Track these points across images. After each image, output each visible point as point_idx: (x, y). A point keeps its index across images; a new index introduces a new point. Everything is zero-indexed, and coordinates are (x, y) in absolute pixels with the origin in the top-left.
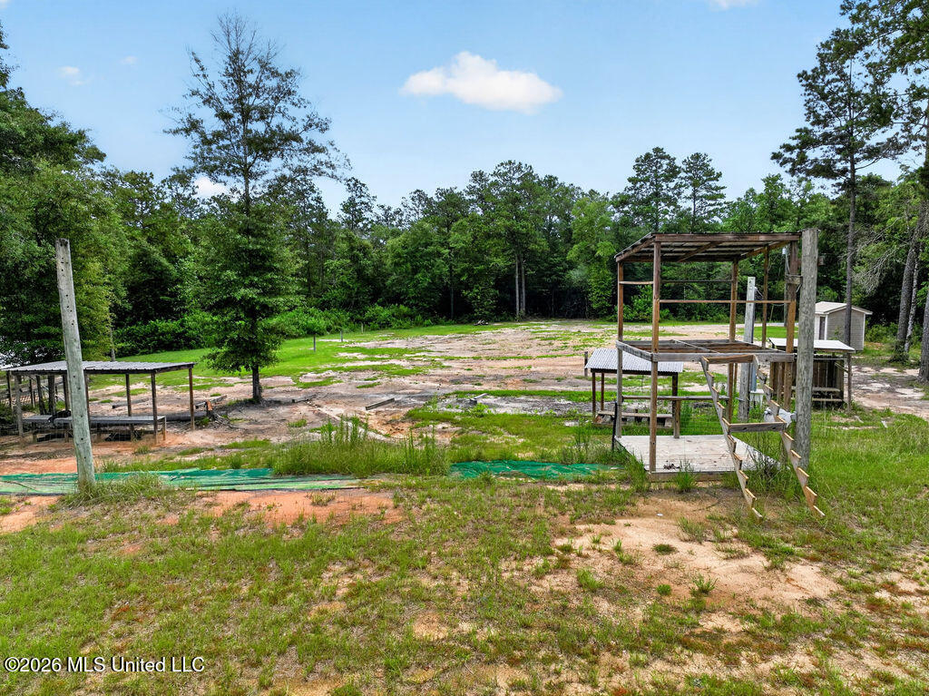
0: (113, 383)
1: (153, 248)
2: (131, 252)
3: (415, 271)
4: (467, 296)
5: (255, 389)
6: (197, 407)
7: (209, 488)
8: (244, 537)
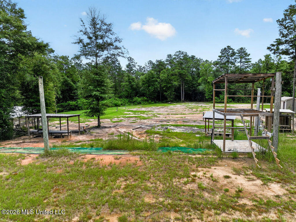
0: (56, 121)
1: (68, 79)
2: (62, 80)
3: (149, 86)
4: (165, 94)
5: (98, 123)
6: (81, 128)
7: (83, 153)
8: (93, 168)
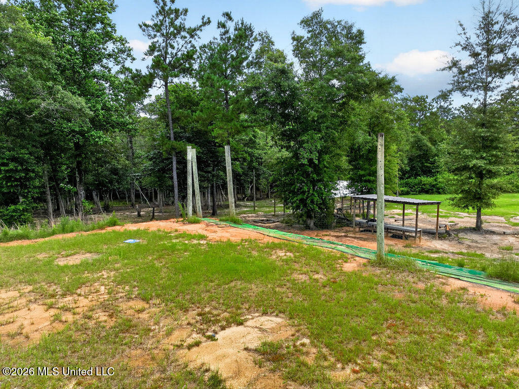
0: (396, 208)
1: (424, 137)
2: (412, 140)
5: (477, 222)
6: (440, 227)
7: (444, 274)
8: (463, 308)
